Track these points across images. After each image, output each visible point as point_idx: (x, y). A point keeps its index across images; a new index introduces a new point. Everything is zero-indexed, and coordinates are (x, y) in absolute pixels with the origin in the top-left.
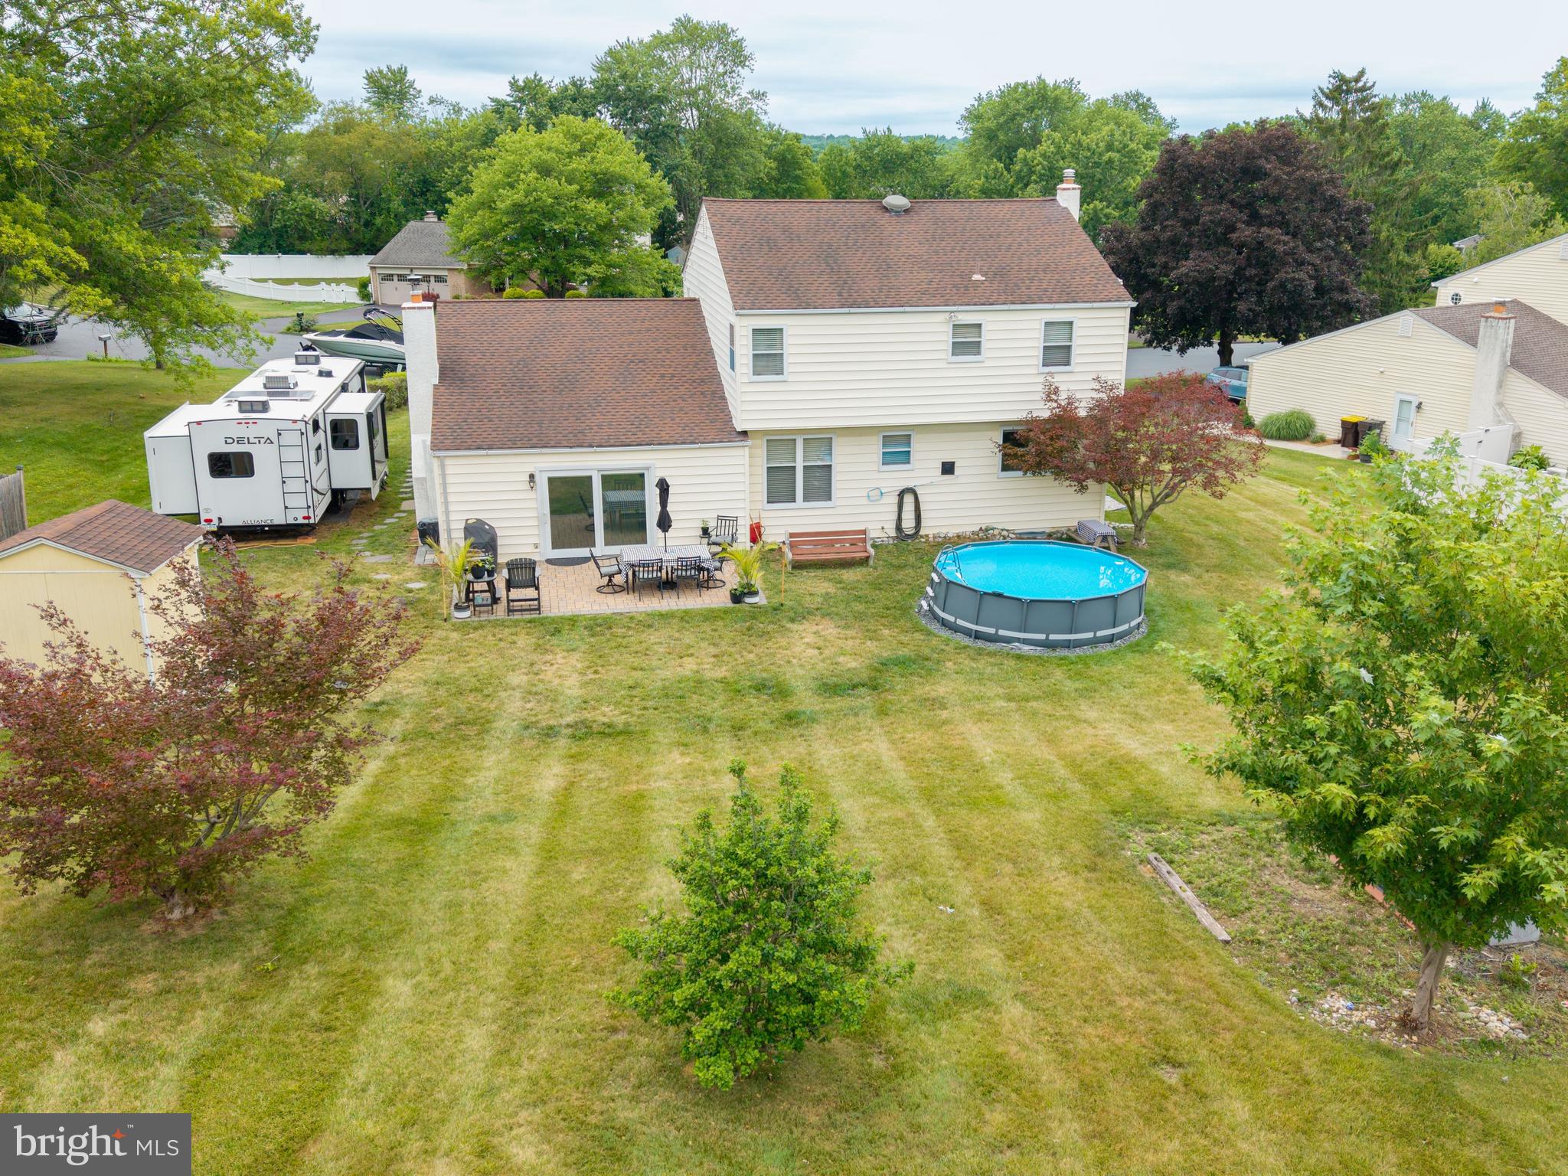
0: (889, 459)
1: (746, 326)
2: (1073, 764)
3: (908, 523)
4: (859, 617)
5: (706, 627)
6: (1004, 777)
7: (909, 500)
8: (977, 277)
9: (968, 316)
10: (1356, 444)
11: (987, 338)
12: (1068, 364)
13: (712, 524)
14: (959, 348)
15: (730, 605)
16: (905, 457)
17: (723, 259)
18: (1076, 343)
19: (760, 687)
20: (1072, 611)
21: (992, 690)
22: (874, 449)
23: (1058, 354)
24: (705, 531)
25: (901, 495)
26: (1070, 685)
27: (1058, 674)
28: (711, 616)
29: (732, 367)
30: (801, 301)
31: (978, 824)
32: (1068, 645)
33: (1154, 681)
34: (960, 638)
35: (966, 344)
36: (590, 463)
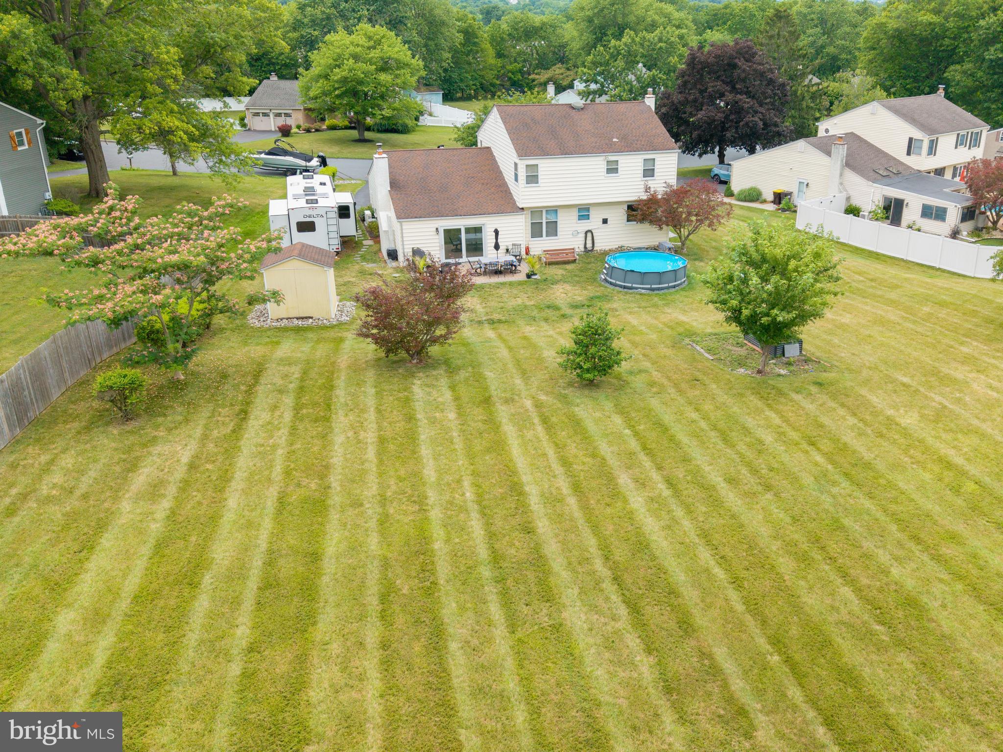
0: (581, 218)
1: (522, 164)
2: (664, 324)
3: (589, 245)
4: (578, 282)
5: (520, 287)
6: (643, 328)
7: (589, 235)
8: (615, 140)
9: (612, 158)
10: (780, 203)
11: (620, 167)
12: (653, 176)
13: (510, 248)
14: (609, 171)
15: (526, 279)
16: (587, 217)
17: (509, 134)
18: (656, 167)
19: (549, 307)
20: (660, 276)
21: (633, 305)
22: (575, 214)
23: (649, 172)
24: (507, 250)
25: (586, 233)
26: (660, 303)
27: (656, 299)
28: (520, 283)
29: (516, 180)
30: (545, 153)
31: (637, 339)
32: (658, 289)
33: (691, 300)
34: (617, 288)
35: (612, 169)
36: (460, 223)
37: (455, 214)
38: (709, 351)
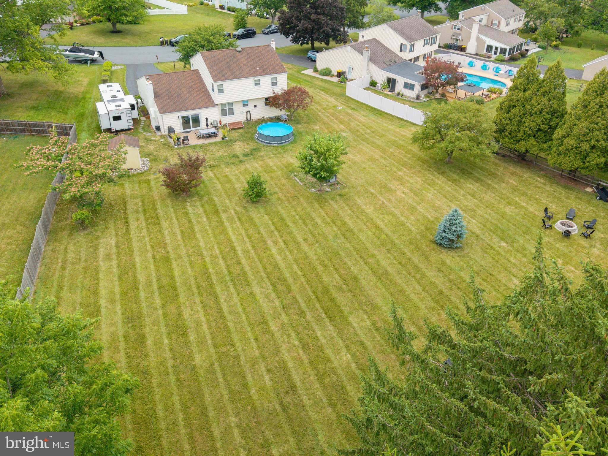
0: (244, 105)
1: (216, 85)
2: (284, 165)
3: (249, 118)
4: (245, 140)
5: (220, 145)
6: (275, 168)
7: (248, 113)
8: (258, 69)
9: (257, 78)
10: (340, 77)
11: (261, 82)
12: (276, 85)
13: (212, 122)
14: (256, 84)
15: (222, 140)
16: (247, 105)
17: (208, 69)
18: (277, 81)
19: (234, 156)
20: (281, 138)
21: (271, 153)
22: (241, 104)
23: (274, 84)
25: (247, 112)
26: (282, 151)
27: (280, 149)
28: (220, 143)
29: (213, 90)
30: (226, 79)
31: (273, 175)
32: (281, 143)
33: (295, 149)
34: (263, 143)
35: (257, 84)
36: (190, 113)
37: (187, 109)
38: (301, 180)
